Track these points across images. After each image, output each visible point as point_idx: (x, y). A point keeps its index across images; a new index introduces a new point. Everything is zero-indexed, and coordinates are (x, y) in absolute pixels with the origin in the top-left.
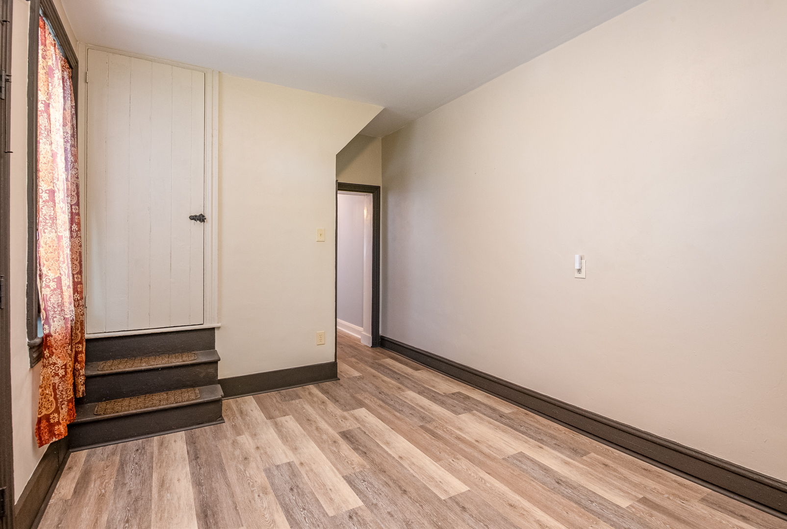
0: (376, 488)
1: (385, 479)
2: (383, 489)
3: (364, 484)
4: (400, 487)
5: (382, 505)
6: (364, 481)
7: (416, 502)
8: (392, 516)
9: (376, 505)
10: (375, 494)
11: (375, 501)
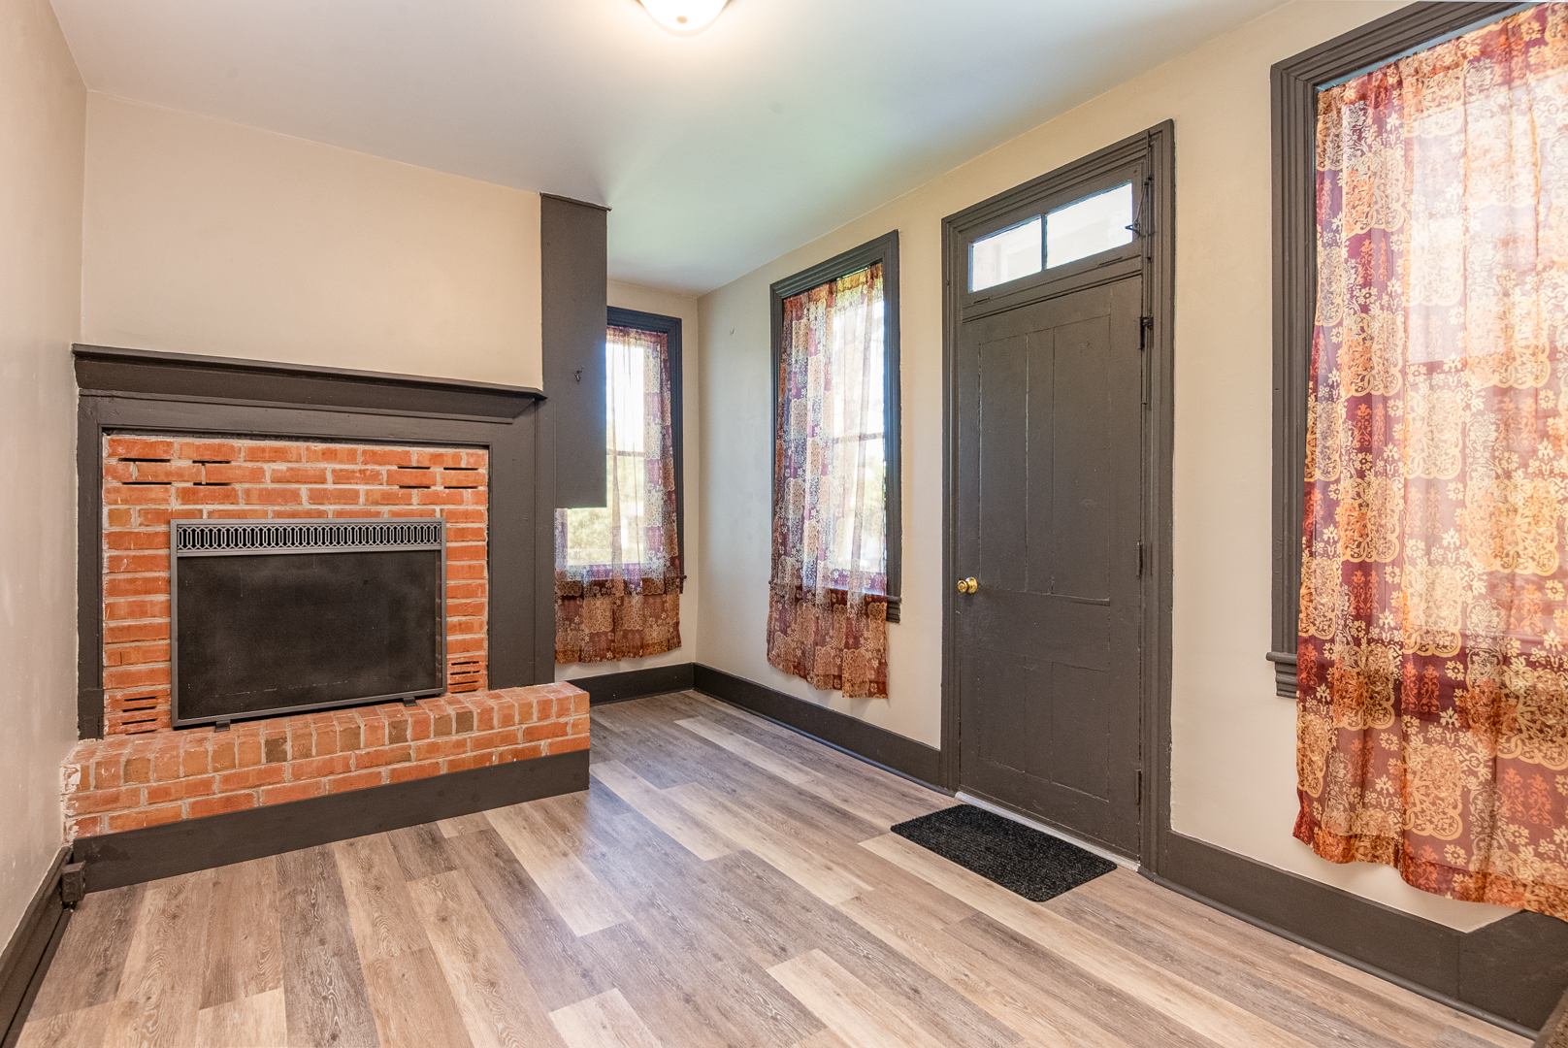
0: (748, 1003)
1: (729, 1025)
2: (731, 1002)
3: (774, 1011)
4: (697, 1009)
5: (733, 971)
6: (774, 1018)
7: (669, 981)
8: (715, 955)
9: (743, 971)
10: (748, 990)
11: (746, 976)
